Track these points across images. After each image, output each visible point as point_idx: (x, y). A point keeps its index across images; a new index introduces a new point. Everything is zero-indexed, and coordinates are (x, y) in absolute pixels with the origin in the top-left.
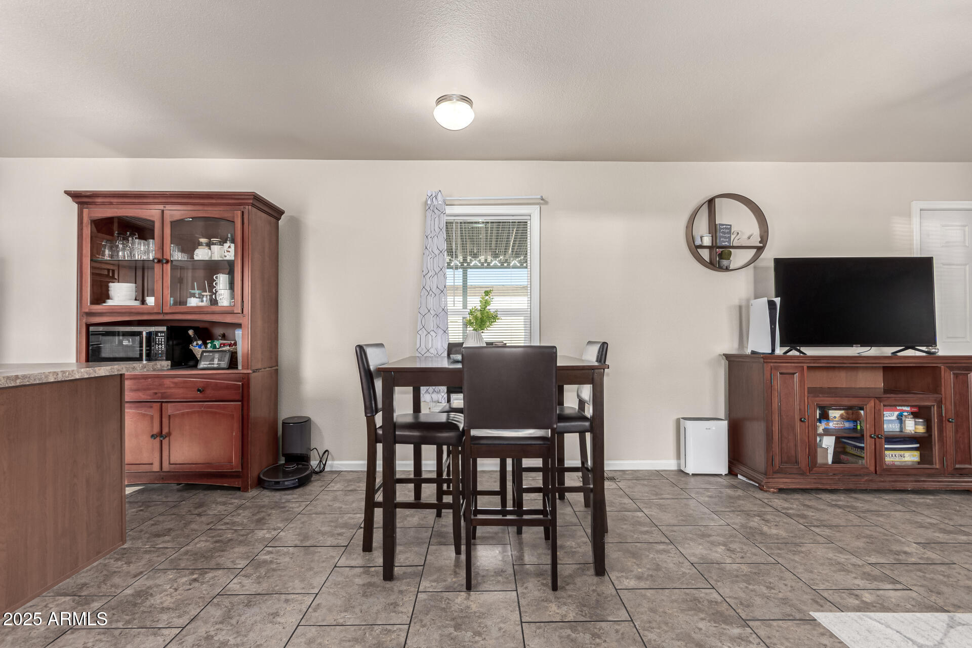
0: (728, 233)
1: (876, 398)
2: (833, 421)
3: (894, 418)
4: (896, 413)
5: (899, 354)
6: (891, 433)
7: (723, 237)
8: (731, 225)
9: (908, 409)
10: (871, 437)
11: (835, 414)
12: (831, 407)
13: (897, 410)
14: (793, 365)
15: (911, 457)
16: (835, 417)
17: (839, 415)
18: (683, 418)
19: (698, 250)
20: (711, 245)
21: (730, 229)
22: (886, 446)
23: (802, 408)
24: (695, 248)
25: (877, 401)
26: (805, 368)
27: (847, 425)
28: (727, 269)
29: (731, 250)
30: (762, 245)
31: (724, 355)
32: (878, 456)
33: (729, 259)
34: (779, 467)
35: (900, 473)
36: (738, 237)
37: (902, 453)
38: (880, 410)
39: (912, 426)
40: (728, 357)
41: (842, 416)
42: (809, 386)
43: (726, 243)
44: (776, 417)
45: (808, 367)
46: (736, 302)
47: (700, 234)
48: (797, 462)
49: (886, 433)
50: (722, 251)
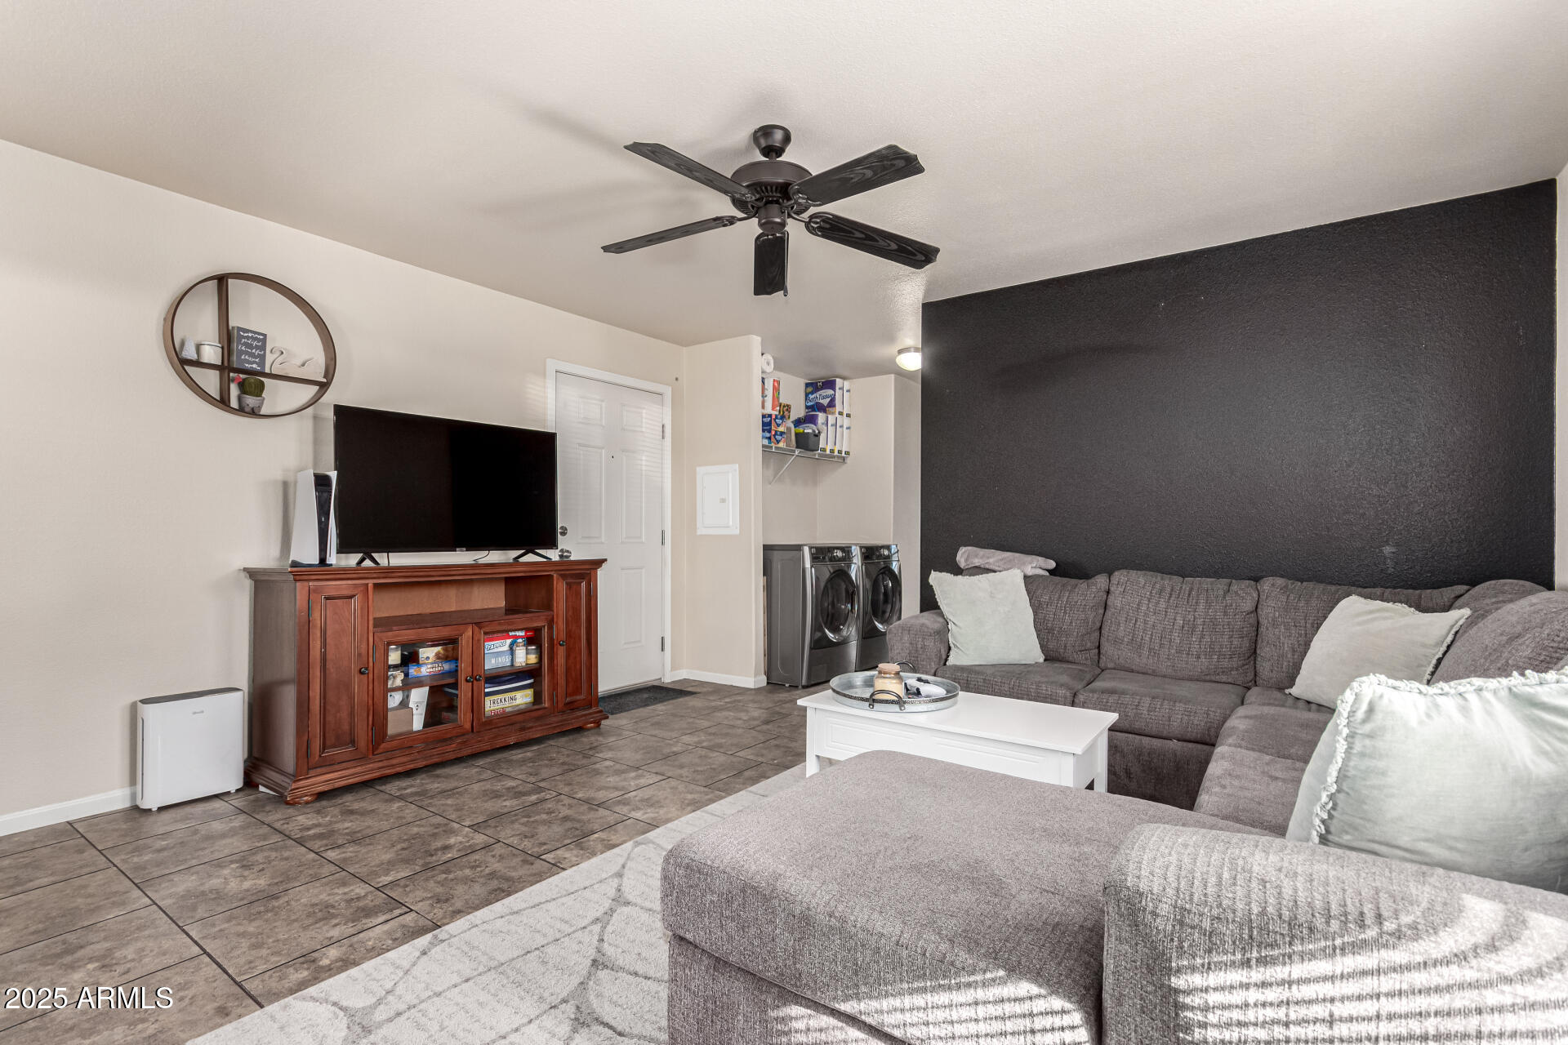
0: (257, 347)
1: (475, 623)
2: (426, 664)
3: (506, 648)
4: (509, 641)
5: (522, 560)
6: (494, 671)
7: (246, 353)
8: (265, 335)
9: (522, 633)
10: (467, 681)
11: (428, 653)
12: (423, 643)
13: (510, 637)
14: (350, 582)
15: (522, 698)
16: (428, 658)
17: (434, 654)
18: (144, 702)
19: (186, 367)
20: (220, 364)
21: (264, 341)
22: (486, 690)
23: (364, 651)
24: (183, 364)
25: (476, 628)
26: (370, 586)
27: (447, 667)
28: (254, 413)
29: (262, 379)
30: (325, 380)
31: (245, 569)
32: (476, 705)
33: (260, 396)
34: (320, 756)
35: (502, 724)
36: (280, 359)
37: (512, 694)
38: (479, 640)
39: (524, 657)
40: (252, 573)
41: (438, 656)
42: (378, 615)
43: (254, 366)
44: (316, 673)
45: (376, 586)
46: (279, 475)
47: (199, 338)
48: (353, 742)
49: (487, 673)
50: (244, 380)
